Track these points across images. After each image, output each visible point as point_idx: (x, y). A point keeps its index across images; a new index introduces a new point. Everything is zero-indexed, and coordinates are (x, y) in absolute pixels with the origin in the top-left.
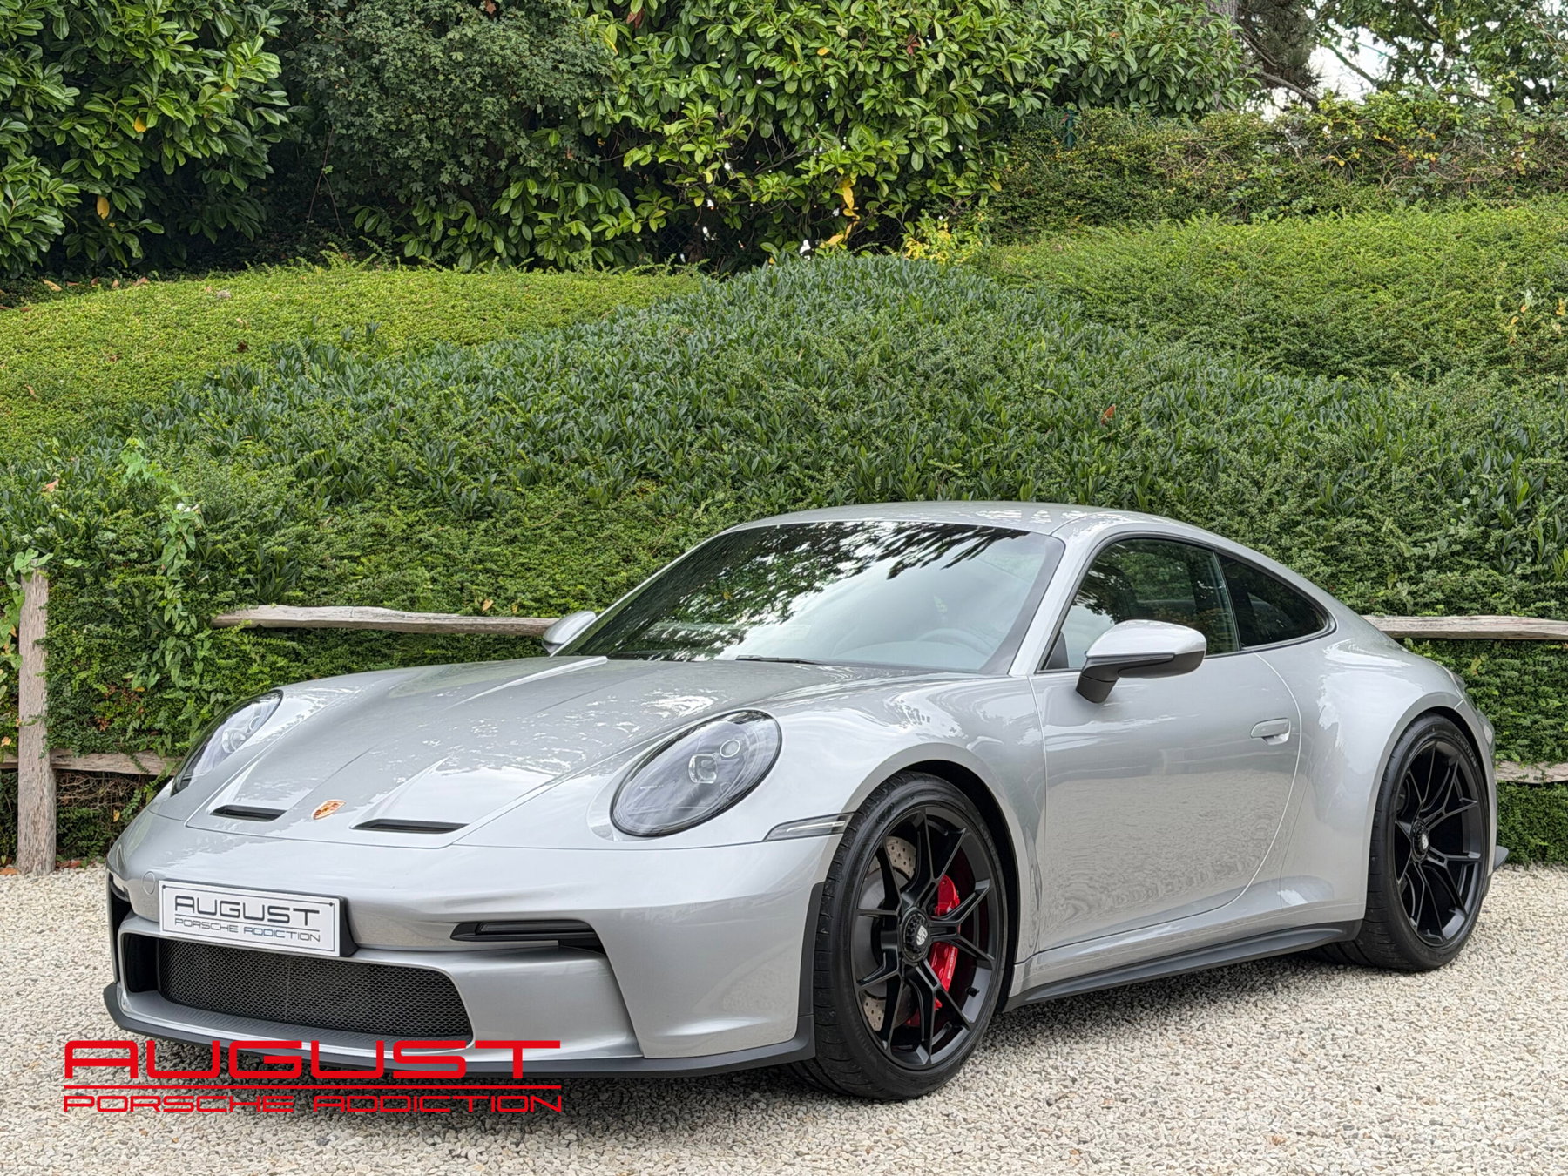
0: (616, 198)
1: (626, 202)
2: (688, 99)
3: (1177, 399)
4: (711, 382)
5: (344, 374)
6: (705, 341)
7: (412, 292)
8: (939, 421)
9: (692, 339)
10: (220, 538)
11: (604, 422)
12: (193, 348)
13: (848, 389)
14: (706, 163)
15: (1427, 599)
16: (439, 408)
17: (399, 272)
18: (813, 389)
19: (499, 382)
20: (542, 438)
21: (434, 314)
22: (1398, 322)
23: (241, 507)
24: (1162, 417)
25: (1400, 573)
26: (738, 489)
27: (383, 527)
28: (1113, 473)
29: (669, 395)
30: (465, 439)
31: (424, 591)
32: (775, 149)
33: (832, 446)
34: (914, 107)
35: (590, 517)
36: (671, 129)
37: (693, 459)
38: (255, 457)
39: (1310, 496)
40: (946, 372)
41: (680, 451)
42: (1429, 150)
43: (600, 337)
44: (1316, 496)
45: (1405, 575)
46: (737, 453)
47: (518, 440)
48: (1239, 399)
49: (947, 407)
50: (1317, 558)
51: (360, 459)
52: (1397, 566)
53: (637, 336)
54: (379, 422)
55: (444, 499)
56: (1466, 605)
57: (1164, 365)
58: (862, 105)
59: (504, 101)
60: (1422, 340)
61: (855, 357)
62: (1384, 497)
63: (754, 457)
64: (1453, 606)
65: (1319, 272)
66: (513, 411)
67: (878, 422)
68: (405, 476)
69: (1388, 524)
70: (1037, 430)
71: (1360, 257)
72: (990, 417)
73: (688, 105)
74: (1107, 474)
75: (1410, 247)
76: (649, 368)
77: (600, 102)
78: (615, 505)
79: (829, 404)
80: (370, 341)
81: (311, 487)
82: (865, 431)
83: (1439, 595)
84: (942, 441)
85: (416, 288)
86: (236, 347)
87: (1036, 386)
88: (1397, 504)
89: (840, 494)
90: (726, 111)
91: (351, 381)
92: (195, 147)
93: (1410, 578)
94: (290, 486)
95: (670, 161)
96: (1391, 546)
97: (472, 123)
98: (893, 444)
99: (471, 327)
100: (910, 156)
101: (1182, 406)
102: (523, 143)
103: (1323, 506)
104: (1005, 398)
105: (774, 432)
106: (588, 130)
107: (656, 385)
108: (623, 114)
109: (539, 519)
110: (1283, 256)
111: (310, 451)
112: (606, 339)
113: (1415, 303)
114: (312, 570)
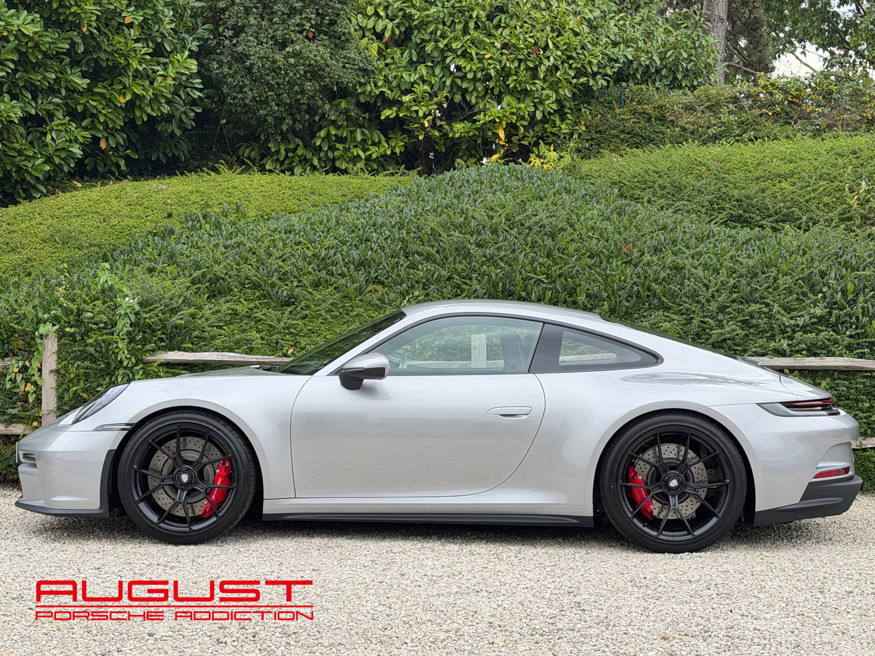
0: (377, 136)
1: (383, 138)
2: (415, 82)
3: (665, 240)
4: (415, 233)
5: (220, 229)
6: (413, 211)
7: (262, 186)
8: (536, 253)
9: (406, 210)
10: (147, 316)
11: (355, 254)
12: (144, 216)
13: (487, 235)
14: (425, 116)
15: (797, 349)
16: (269, 247)
17: (257, 175)
18: (468, 237)
19: (302, 233)
20: (324, 263)
21: (272, 197)
22: (792, 198)
23: (160, 299)
24: (656, 250)
25: (783, 334)
26: (427, 289)
27: (237, 311)
28: (628, 280)
29: (392, 240)
30: (281, 263)
31: (257, 343)
32: (462, 109)
33: (477, 266)
34: (537, 85)
35: (347, 304)
36: (406, 98)
37: (402, 273)
38: (171, 273)
39: (735, 292)
40: (541, 227)
41: (396, 269)
42: (818, 106)
43: (358, 209)
44: (738, 292)
45: (786, 335)
46: (426, 270)
47: (310, 264)
48: (700, 240)
49: (540, 245)
50: (737, 326)
51: (226, 274)
52: (782, 330)
53: (377, 208)
54: (237, 254)
55: (270, 295)
56: (819, 351)
57: (661, 222)
58: (508, 85)
59: (316, 84)
60: (805, 209)
61: (492, 219)
62: (775, 293)
63: (435, 272)
64: (812, 352)
65: (750, 172)
66: (308, 248)
67: (502, 253)
68: (249, 283)
69: (776, 308)
70: (589, 257)
71: (773, 164)
72: (562, 251)
73: (415, 85)
74: (625, 281)
75: (801, 159)
76: (382, 225)
77: (368, 84)
78: (360, 298)
79: (477, 244)
80: (237, 212)
81: (199, 289)
82: (495, 258)
83: (804, 346)
84: (536, 263)
85: (264, 184)
86: (166, 215)
87: (589, 234)
88: (782, 297)
89: (481, 292)
90: (436, 89)
91: (224, 233)
92: (152, 110)
93: (788, 337)
94: (188, 288)
95: (406, 116)
96: (778, 320)
97: (299, 96)
98: (510, 265)
99: (292, 204)
100: (535, 112)
101: (668, 244)
102: (327, 107)
103: (742, 298)
104: (572, 240)
105: (447, 259)
106: (362, 99)
107: (385, 234)
108: (380, 90)
109: (320, 305)
110: (730, 163)
111: (200, 270)
112: (362, 210)
113: (802, 188)
114: (196, 333)
